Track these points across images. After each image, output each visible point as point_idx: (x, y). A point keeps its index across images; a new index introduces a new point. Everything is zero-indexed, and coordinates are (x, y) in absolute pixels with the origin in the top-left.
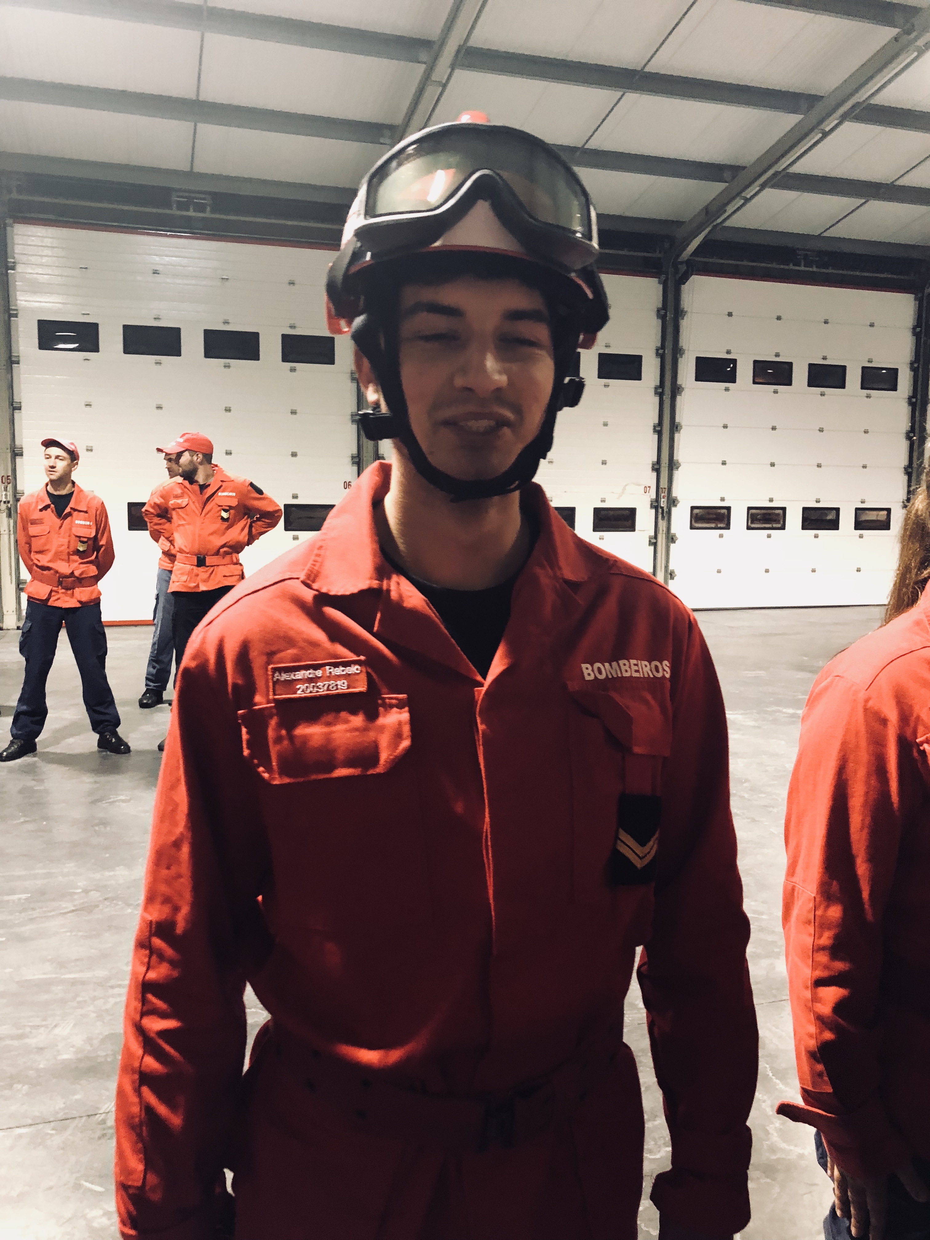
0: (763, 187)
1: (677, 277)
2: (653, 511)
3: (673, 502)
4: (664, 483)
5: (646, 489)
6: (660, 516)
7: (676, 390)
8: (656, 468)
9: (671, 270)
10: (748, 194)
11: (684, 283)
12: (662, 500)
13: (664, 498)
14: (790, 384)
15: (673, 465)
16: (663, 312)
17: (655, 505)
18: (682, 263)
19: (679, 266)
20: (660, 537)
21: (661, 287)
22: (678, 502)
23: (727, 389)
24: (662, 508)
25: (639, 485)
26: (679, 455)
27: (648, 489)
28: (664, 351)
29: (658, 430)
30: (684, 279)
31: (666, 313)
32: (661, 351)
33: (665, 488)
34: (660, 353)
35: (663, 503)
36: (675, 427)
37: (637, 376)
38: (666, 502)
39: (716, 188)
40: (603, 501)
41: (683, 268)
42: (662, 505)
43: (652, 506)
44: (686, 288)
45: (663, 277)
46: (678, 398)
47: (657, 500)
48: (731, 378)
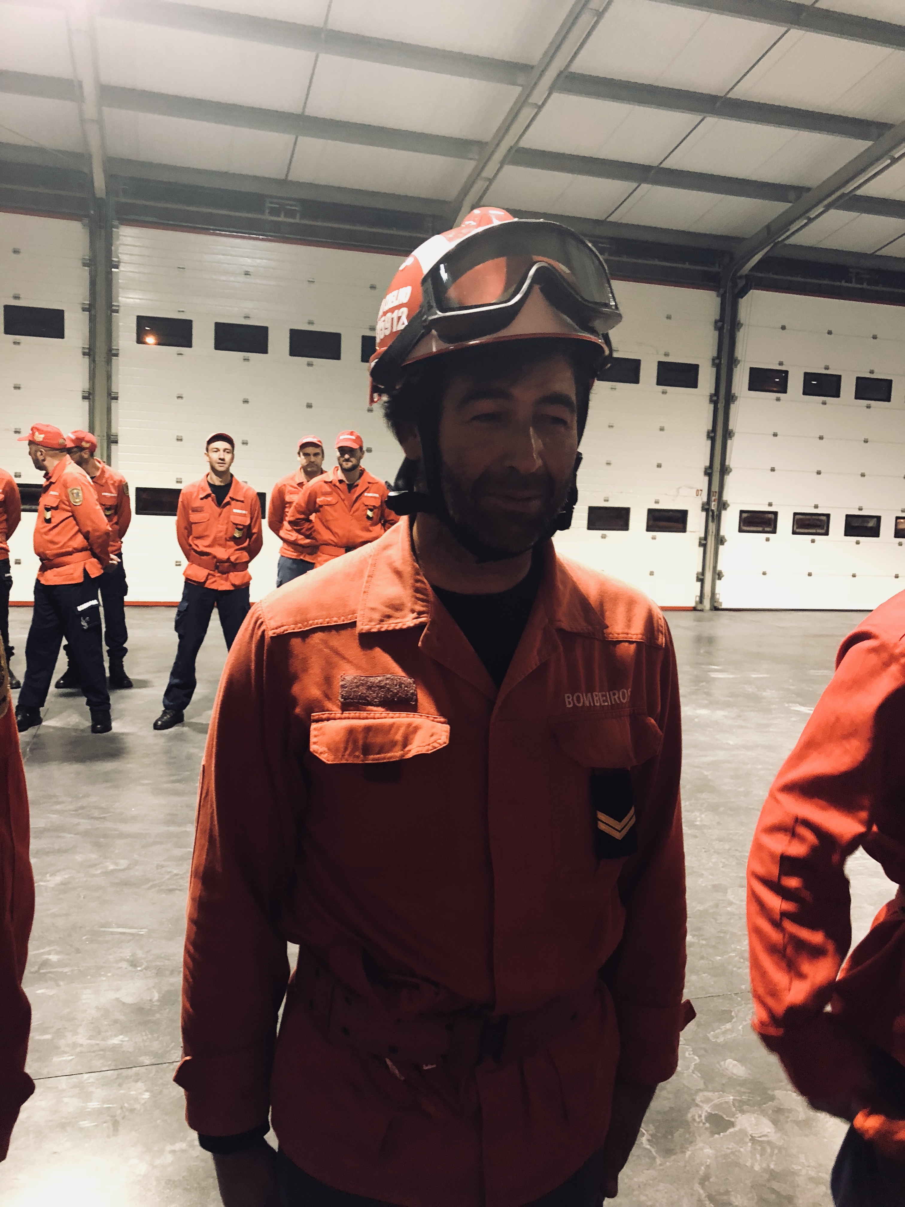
0: (827, 208)
1: (736, 291)
2: (704, 514)
3: (723, 505)
4: (715, 488)
5: (698, 492)
6: (710, 519)
7: (730, 398)
8: (709, 472)
9: (730, 284)
10: (812, 215)
11: (742, 297)
12: (713, 503)
13: (714, 501)
14: (838, 395)
15: (725, 470)
16: (720, 324)
17: (706, 507)
18: (741, 277)
19: (739, 281)
20: (709, 538)
21: (719, 300)
22: (729, 505)
23: (778, 399)
24: (713, 511)
25: (692, 488)
26: (732, 460)
27: (700, 492)
28: (721, 361)
29: (711, 436)
30: (743, 292)
31: (723, 325)
32: (717, 361)
33: (716, 492)
34: (716, 363)
35: (714, 506)
36: (728, 434)
37: (694, 384)
38: (716, 505)
39: (781, 207)
40: (657, 502)
41: (741, 283)
42: (713, 508)
43: (703, 509)
44: (744, 303)
45: (722, 291)
46: (732, 406)
47: (708, 502)
48: (783, 388)
